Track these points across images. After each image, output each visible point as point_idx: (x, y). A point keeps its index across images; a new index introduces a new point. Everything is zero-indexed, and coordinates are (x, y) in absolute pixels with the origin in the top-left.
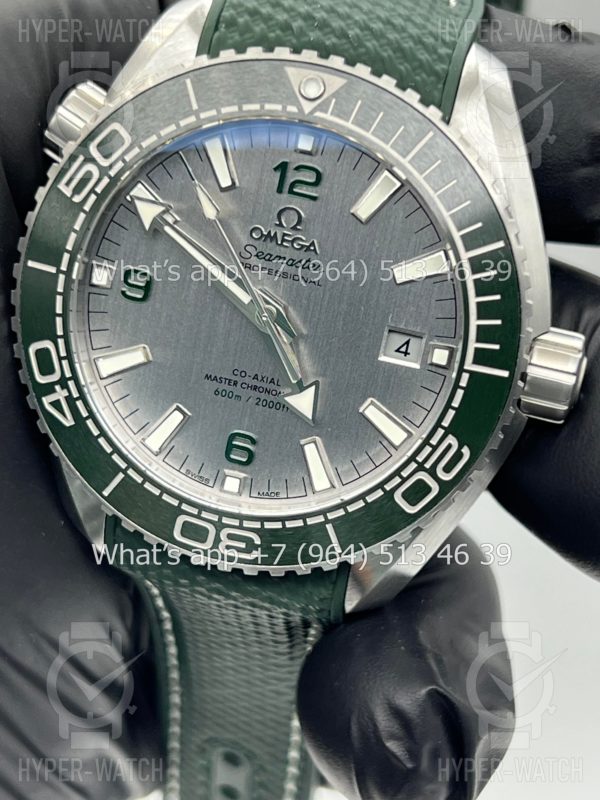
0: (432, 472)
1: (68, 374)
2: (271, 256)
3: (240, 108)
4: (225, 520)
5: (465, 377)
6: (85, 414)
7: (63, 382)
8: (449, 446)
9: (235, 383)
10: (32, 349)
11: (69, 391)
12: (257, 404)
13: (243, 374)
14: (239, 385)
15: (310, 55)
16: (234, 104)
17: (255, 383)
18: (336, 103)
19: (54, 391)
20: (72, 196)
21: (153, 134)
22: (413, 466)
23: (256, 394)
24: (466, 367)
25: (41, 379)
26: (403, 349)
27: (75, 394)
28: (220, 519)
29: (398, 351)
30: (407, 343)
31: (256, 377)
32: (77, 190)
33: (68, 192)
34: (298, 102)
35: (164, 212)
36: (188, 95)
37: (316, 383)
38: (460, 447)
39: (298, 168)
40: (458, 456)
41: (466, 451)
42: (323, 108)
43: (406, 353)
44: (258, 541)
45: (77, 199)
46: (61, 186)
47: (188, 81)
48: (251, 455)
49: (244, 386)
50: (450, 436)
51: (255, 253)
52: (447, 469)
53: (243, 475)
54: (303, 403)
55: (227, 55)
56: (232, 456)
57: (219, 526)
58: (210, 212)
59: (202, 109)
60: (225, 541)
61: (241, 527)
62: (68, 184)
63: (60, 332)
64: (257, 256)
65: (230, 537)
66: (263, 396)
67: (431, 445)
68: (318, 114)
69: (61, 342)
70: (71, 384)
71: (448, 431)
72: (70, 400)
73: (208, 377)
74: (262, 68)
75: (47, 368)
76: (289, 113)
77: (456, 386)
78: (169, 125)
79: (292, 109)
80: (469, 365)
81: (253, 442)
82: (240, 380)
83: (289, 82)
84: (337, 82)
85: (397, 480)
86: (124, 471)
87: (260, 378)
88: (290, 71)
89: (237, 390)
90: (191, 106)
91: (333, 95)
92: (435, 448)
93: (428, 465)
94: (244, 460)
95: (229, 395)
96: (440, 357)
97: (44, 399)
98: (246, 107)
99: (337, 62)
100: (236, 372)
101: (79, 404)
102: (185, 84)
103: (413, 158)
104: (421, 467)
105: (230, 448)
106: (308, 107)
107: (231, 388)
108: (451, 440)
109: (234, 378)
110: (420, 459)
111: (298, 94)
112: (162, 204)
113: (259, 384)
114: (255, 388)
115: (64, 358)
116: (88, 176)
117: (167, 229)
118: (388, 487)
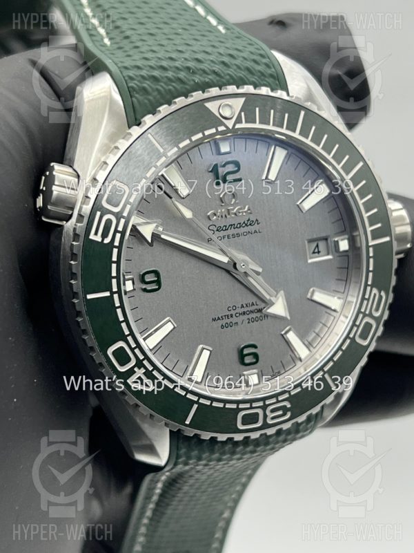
0: (370, 315)
1: (141, 357)
2: (226, 226)
3: (191, 140)
4: (267, 402)
5: (371, 249)
6: (160, 378)
7: (139, 364)
8: (375, 295)
9: (232, 316)
10: (110, 351)
11: (145, 368)
12: (249, 322)
13: (235, 307)
14: (234, 316)
15: (215, 91)
16: (185, 139)
17: (243, 310)
18: (245, 115)
20: (103, 240)
21: (142, 178)
22: (361, 316)
23: (246, 317)
24: (370, 244)
25: (122, 369)
26: (316, 251)
27: (150, 368)
28: (264, 403)
29: (314, 253)
30: (317, 246)
31: (242, 306)
32: (104, 235)
33: (98, 239)
34: (223, 122)
35: (157, 227)
36: (154, 144)
38: (380, 293)
39: (224, 166)
40: (381, 297)
41: (383, 293)
42: (239, 121)
43: (319, 252)
44: (289, 406)
45: (107, 241)
46: (92, 237)
47: (149, 135)
48: (256, 356)
49: (237, 315)
50: (374, 289)
51: (215, 229)
52: (377, 310)
53: (255, 371)
55: (165, 110)
56: (247, 362)
57: (264, 408)
58: (188, 214)
59: (166, 150)
60: (270, 415)
61: (278, 402)
62: (96, 233)
63: (127, 332)
64: (217, 230)
65: (273, 411)
66: (251, 316)
67: (366, 299)
68: (238, 126)
69: (130, 338)
70: (145, 362)
71: (372, 286)
72: (148, 373)
73: (214, 320)
74: (192, 109)
76: (221, 131)
77: (368, 257)
78: (151, 168)
79: (222, 128)
80: (372, 242)
81: (255, 346)
82: (233, 312)
83: (212, 112)
84: (239, 102)
85: (355, 329)
86: (197, 402)
87: (245, 306)
88: (208, 105)
89: (234, 320)
90: (158, 151)
91: (241, 111)
92: (368, 300)
93: (367, 312)
94: (254, 360)
95: (230, 325)
96: (344, 245)
98: (194, 138)
99: (232, 89)
100: (230, 309)
101: (155, 373)
102: (148, 138)
103: (301, 131)
104: (365, 315)
105: (242, 357)
106: (230, 124)
107: (231, 320)
108: (375, 291)
109: (229, 313)
110: (363, 310)
111: (219, 116)
112: (155, 223)
113: (245, 309)
114: (244, 313)
115: (135, 348)
116: (109, 222)
117: (163, 236)
118: (351, 336)
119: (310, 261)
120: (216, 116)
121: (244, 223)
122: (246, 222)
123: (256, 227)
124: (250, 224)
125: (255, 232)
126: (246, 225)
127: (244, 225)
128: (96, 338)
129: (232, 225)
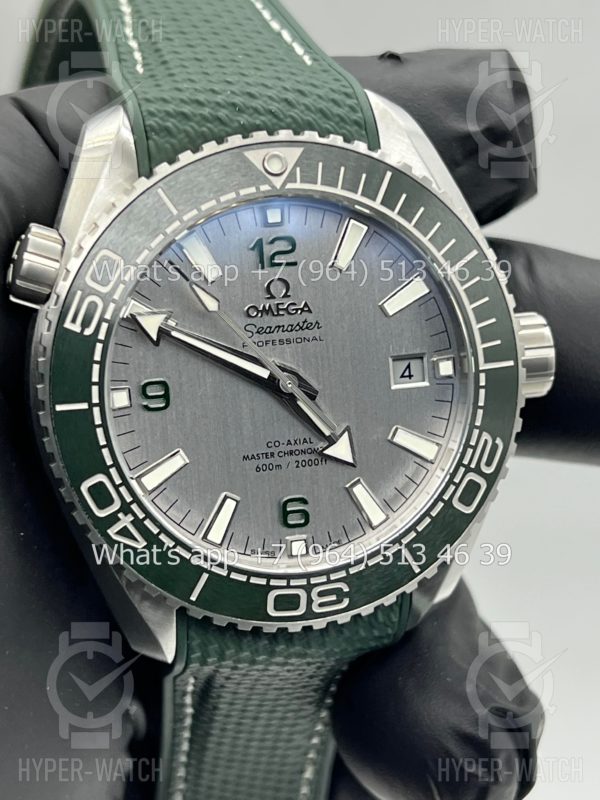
0: (478, 470)
1: (129, 499)
2: (271, 328)
3: (218, 201)
4: (313, 581)
6: (155, 531)
7: (125, 508)
8: (486, 441)
9: (272, 455)
10: (84, 487)
11: (134, 514)
12: (297, 467)
13: (277, 443)
14: (276, 455)
15: (261, 136)
16: (212, 199)
17: (289, 448)
18: (301, 171)
19: (119, 519)
20: (83, 330)
21: (144, 248)
22: (462, 470)
23: (294, 458)
24: (481, 368)
25: (101, 514)
26: (407, 374)
27: (141, 515)
28: (309, 582)
29: (402, 376)
30: (409, 367)
31: (289, 443)
32: (85, 324)
33: (76, 328)
34: (269, 180)
35: (167, 319)
36: (164, 204)
37: (347, 429)
38: (494, 440)
39: (272, 242)
40: (495, 447)
41: (499, 441)
42: (291, 178)
43: (410, 376)
44: (346, 589)
45: (88, 332)
46: (68, 325)
47: (160, 190)
48: (305, 514)
49: (281, 454)
50: (484, 433)
51: (255, 331)
52: (489, 464)
53: (304, 536)
54: (341, 450)
55: (186, 157)
56: (291, 522)
57: (308, 588)
58: (212, 305)
59: (182, 213)
60: (317, 600)
61: (329, 581)
62: (74, 321)
63: (109, 462)
64: (258, 332)
65: (321, 594)
66: (301, 458)
67: (471, 447)
68: (289, 186)
69: (113, 471)
70: (134, 507)
71: (481, 429)
72: (137, 523)
73: (246, 458)
74: (225, 159)
75: (103, 499)
76: (263, 192)
77: (477, 387)
78: (157, 236)
79: (265, 188)
80: (483, 366)
81: (304, 501)
82: (276, 450)
83: (253, 165)
84: (296, 153)
85: (452, 488)
86: (208, 571)
87: (293, 442)
88: (250, 155)
89: (276, 461)
90: (171, 212)
91: (296, 165)
92: (475, 448)
93: (473, 466)
94: (302, 521)
95: (269, 467)
96: (446, 368)
97: (109, 531)
98: (223, 199)
99: (284, 134)
100: (270, 445)
101: (147, 523)
102: (157, 194)
103: (382, 199)
104: (468, 469)
105: (285, 514)
106: (278, 182)
107: (271, 460)
108: (486, 436)
109: (269, 451)
110: (466, 462)
111: (264, 171)
112: (162, 313)
113: (293, 448)
114: (291, 453)
115: (120, 485)
116: (93, 306)
117: (174, 334)
118: (446, 497)
119: (394, 387)
120: (258, 170)
121: (298, 325)
122: (301, 325)
123: (316, 332)
124: (307, 328)
125: (315, 339)
126: (301, 328)
127: (298, 328)
128: (66, 467)
129: (279, 327)
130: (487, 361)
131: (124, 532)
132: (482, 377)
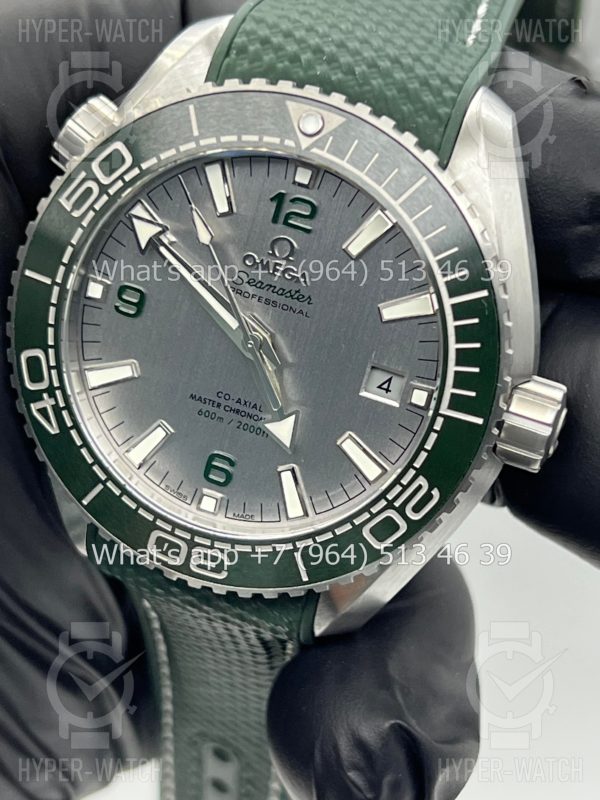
0: (401, 511)
1: (56, 383)
2: (262, 283)
3: (239, 138)
4: (197, 539)
6: (69, 424)
7: (51, 391)
8: (420, 487)
9: (219, 405)
10: (24, 356)
11: (56, 400)
12: (238, 427)
13: (227, 397)
14: (222, 408)
15: (312, 91)
16: (233, 134)
17: (237, 406)
18: (333, 141)
19: (42, 399)
20: (72, 211)
21: (153, 156)
22: (383, 503)
23: (238, 418)
24: (441, 411)
25: (30, 386)
26: (385, 386)
27: (62, 404)
28: (192, 538)
29: (380, 387)
31: (239, 401)
32: (77, 205)
33: (68, 206)
34: (297, 137)
35: (160, 233)
36: (190, 121)
37: (296, 413)
38: (430, 489)
39: (294, 200)
40: (428, 497)
41: (435, 493)
42: (320, 145)
43: (387, 390)
45: (76, 214)
46: (62, 200)
47: (191, 107)
48: (229, 477)
49: (227, 408)
50: (421, 477)
51: (246, 280)
52: (416, 509)
53: (219, 495)
54: (282, 431)
55: (232, 84)
56: (211, 476)
57: (192, 544)
58: (204, 237)
59: (202, 136)
60: (197, 560)
61: (212, 547)
62: (68, 198)
63: (51, 342)
64: (248, 283)
66: (245, 420)
67: (401, 485)
68: (315, 150)
69: (51, 352)
70: (58, 393)
71: (419, 472)
72: (57, 409)
73: (193, 397)
74: (267, 102)
75: (36, 376)
76: (287, 147)
77: (431, 429)
78: (169, 149)
79: (289, 143)
80: (444, 410)
81: (232, 463)
82: (222, 401)
83: (289, 116)
84: (335, 120)
85: (367, 516)
86: (104, 483)
87: (243, 402)
88: (291, 105)
89: (220, 412)
90: (192, 132)
91: (330, 133)
92: (405, 488)
93: (397, 504)
94: (222, 481)
95: (208, 414)
96: (419, 398)
97: (32, 405)
98: (245, 138)
99: (337, 99)
100: (220, 395)
101: (65, 413)
102: (188, 109)
103: (405, 201)
104: (390, 505)
105: (209, 468)
106: (305, 142)
107: (215, 409)
108: (422, 481)
109: (217, 400)
110: (390, 497)
111: (296, 128)
112: (158, 225)
113: (241, 408)
114: (238, 411)
115: (53, 367)
116: (89, 191)
117: (162, 249)
118: (357, 522)
119: (363, 394)
120: (292, 124)
121: (290, 292)
122: (293, 293)
123: (305, 306)
124: (298, 299)
125: (301, 312)
126: (291, 296)
127: (288, 295)
129: (271, 286)
130: (450, 407)
131: (43, 412)
132: (440, 421)
